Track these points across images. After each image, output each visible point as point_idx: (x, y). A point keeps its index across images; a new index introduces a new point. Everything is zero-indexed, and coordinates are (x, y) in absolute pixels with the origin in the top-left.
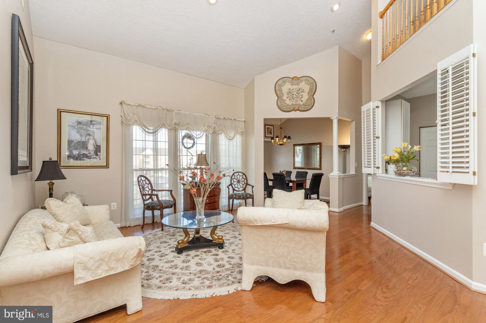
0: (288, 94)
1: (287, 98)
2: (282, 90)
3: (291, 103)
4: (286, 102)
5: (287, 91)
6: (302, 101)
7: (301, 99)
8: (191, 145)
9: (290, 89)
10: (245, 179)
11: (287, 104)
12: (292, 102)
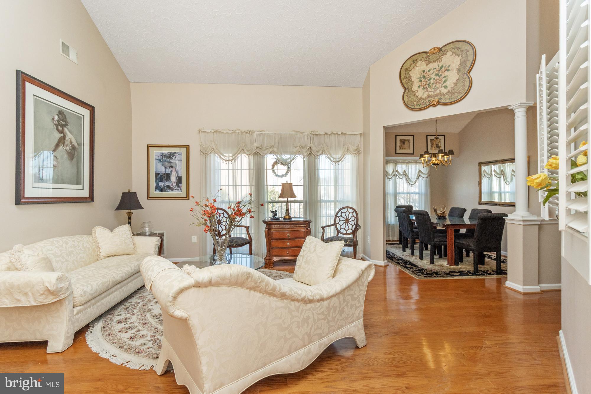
0: (421, 81)
1: (419, 87)
2: (410, 76)
3: (425, 95)
4: (417, 94)
5: (419, 76)
6: (446, 87)
7: (445, 84)
8: (285, 172)
9: (424, 71)
10: (355, 218)
11: (419, 97)
12: (427, 93)
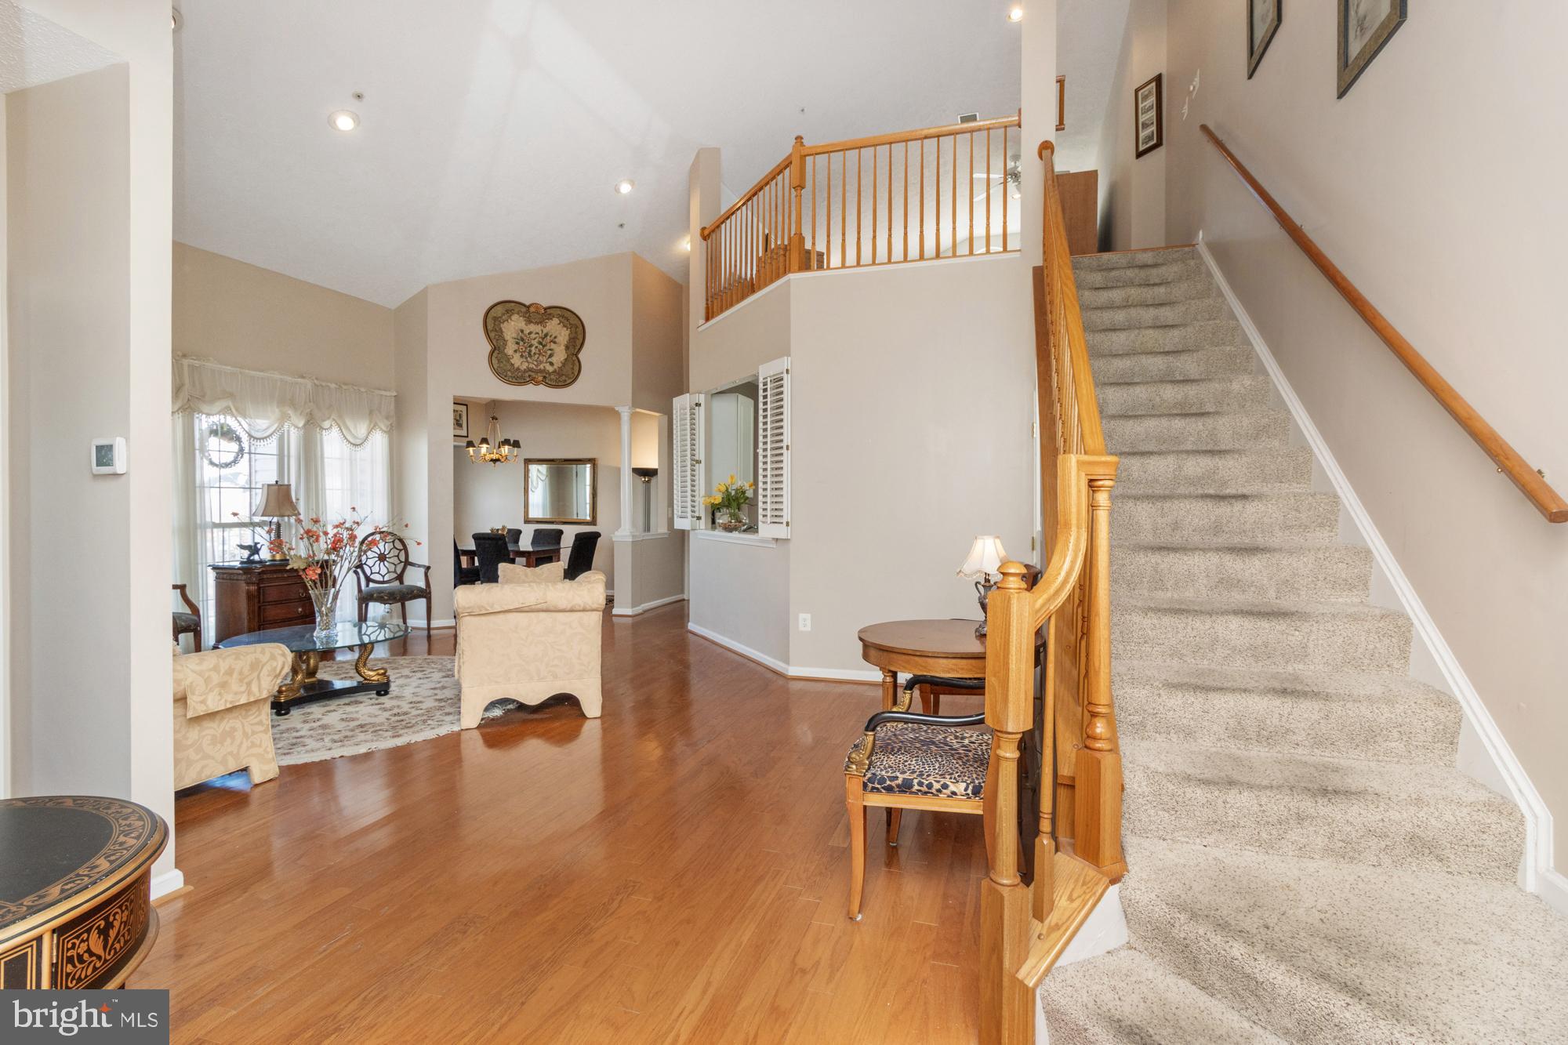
0: (517, 343)
1: (515, 351)
2: (502, 332)
3: (524, 366)
4: (512, 361)
5: (514, 335)
6: (552, 364)
7: (550, 360)
8: (230, 458)
9: (522, 331)
10: (401, 550)
11: (516, 366)
12: (527, 364)
